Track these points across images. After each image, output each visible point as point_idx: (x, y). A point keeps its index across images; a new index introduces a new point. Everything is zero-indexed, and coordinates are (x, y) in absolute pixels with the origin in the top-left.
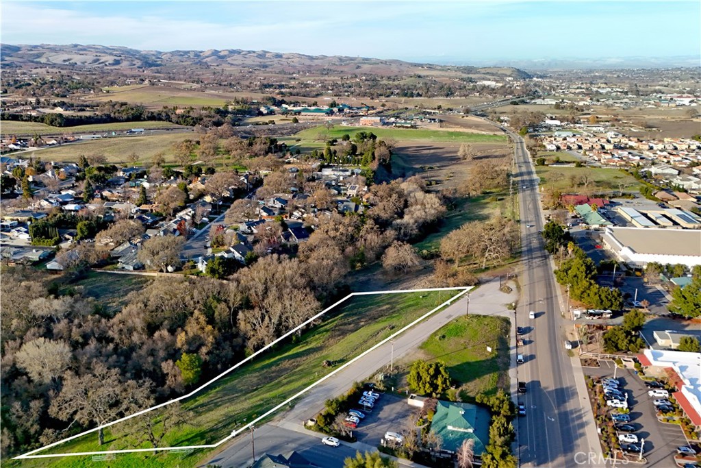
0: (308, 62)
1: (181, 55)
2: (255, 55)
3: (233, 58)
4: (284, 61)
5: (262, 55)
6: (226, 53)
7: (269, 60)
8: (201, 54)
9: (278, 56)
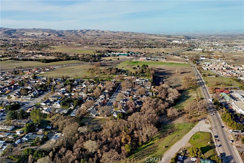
0: (113, 34)
1: (70, 32)
2: (95, 31)
3: (87, 32)
4: (105, 34)
5: (97, 32)
6: (85, 31)
7: (100, 33)
8: (77, 31)
9: (103, 32)
